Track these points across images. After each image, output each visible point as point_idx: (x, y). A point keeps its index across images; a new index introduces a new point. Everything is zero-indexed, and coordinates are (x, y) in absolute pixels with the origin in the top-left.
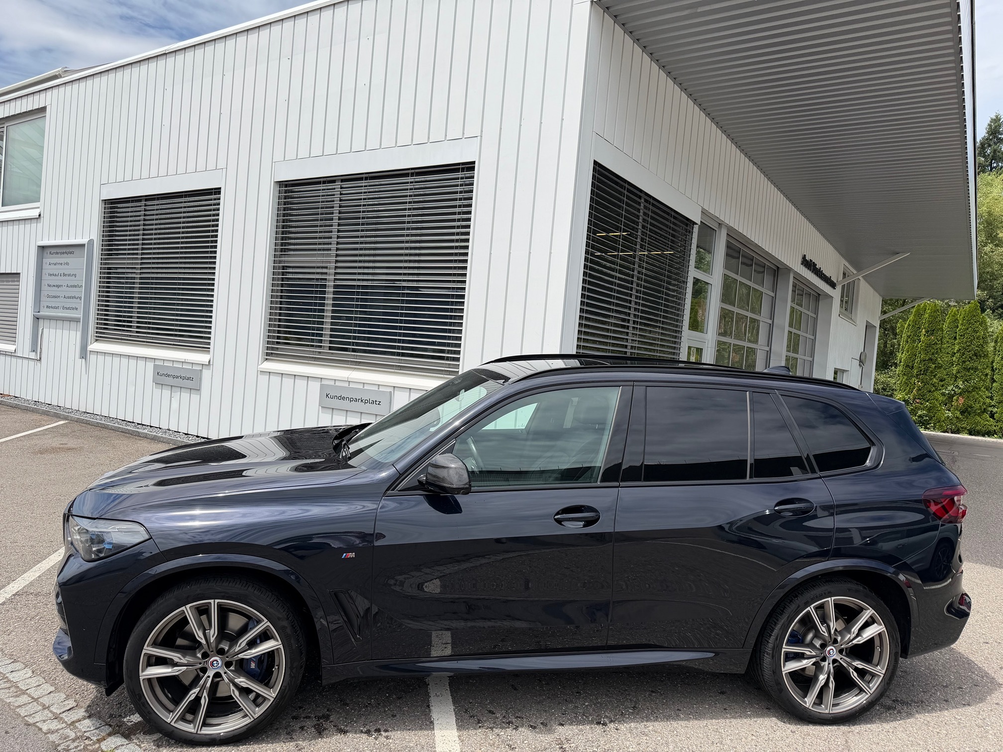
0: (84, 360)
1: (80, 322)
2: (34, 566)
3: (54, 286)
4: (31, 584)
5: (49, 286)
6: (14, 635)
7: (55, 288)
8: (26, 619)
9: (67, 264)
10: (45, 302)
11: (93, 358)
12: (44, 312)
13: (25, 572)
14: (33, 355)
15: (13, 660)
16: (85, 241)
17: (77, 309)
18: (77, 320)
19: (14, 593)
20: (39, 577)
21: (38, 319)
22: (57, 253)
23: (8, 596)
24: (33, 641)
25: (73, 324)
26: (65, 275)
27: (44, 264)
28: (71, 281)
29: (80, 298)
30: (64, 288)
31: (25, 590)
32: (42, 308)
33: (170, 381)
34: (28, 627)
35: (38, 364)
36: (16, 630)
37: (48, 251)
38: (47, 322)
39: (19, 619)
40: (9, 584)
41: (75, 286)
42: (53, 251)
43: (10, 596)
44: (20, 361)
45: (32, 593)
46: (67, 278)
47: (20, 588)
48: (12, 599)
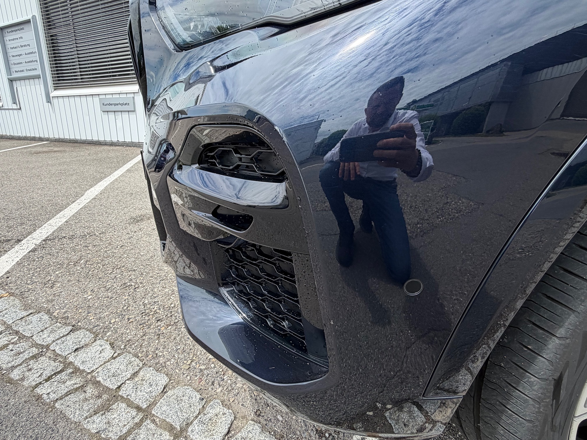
0: (49, 104)
1: (40, 78)
2: (57, 214)
3: (17, 56)
4: (60, 229)
5: (13, 56)
6: (59, 287)
7: (18, 57)
8: (68, 264)
9: (21, 38)
10: (14, 68)
11: (55, 101)
12: (15, 75)
13: (49, 219)
14: (14, 106)
15: (71, 327)
16: (29, 17)
17: (36, 69)
18: (38, 77)
19: (44, 238)
20: (66, 222)
21: (12, 81)
22: (12, 31)
23: (38, 242)
24: (89, 293)
25: (37, 81)
26: (22, 46)
27: (5, 41)
28: (27, 50)
29: (37, 61)
30: (24, 56)
31: (56, 234)
32: (12, 73)
33: (113, 108)
34: (74, 274)
35: (20, 111)
36: (60, 279)
37: (6, 30)
38: (18, 82)
39: (59, 266)
40: (35, 230)
41: (31, 53)
42: (10, 30)
43: (40, 241)
44: (7, 111)
45: (64, 237)
46: (24, 48)
47: (50, 233)
48: (43, 244)
